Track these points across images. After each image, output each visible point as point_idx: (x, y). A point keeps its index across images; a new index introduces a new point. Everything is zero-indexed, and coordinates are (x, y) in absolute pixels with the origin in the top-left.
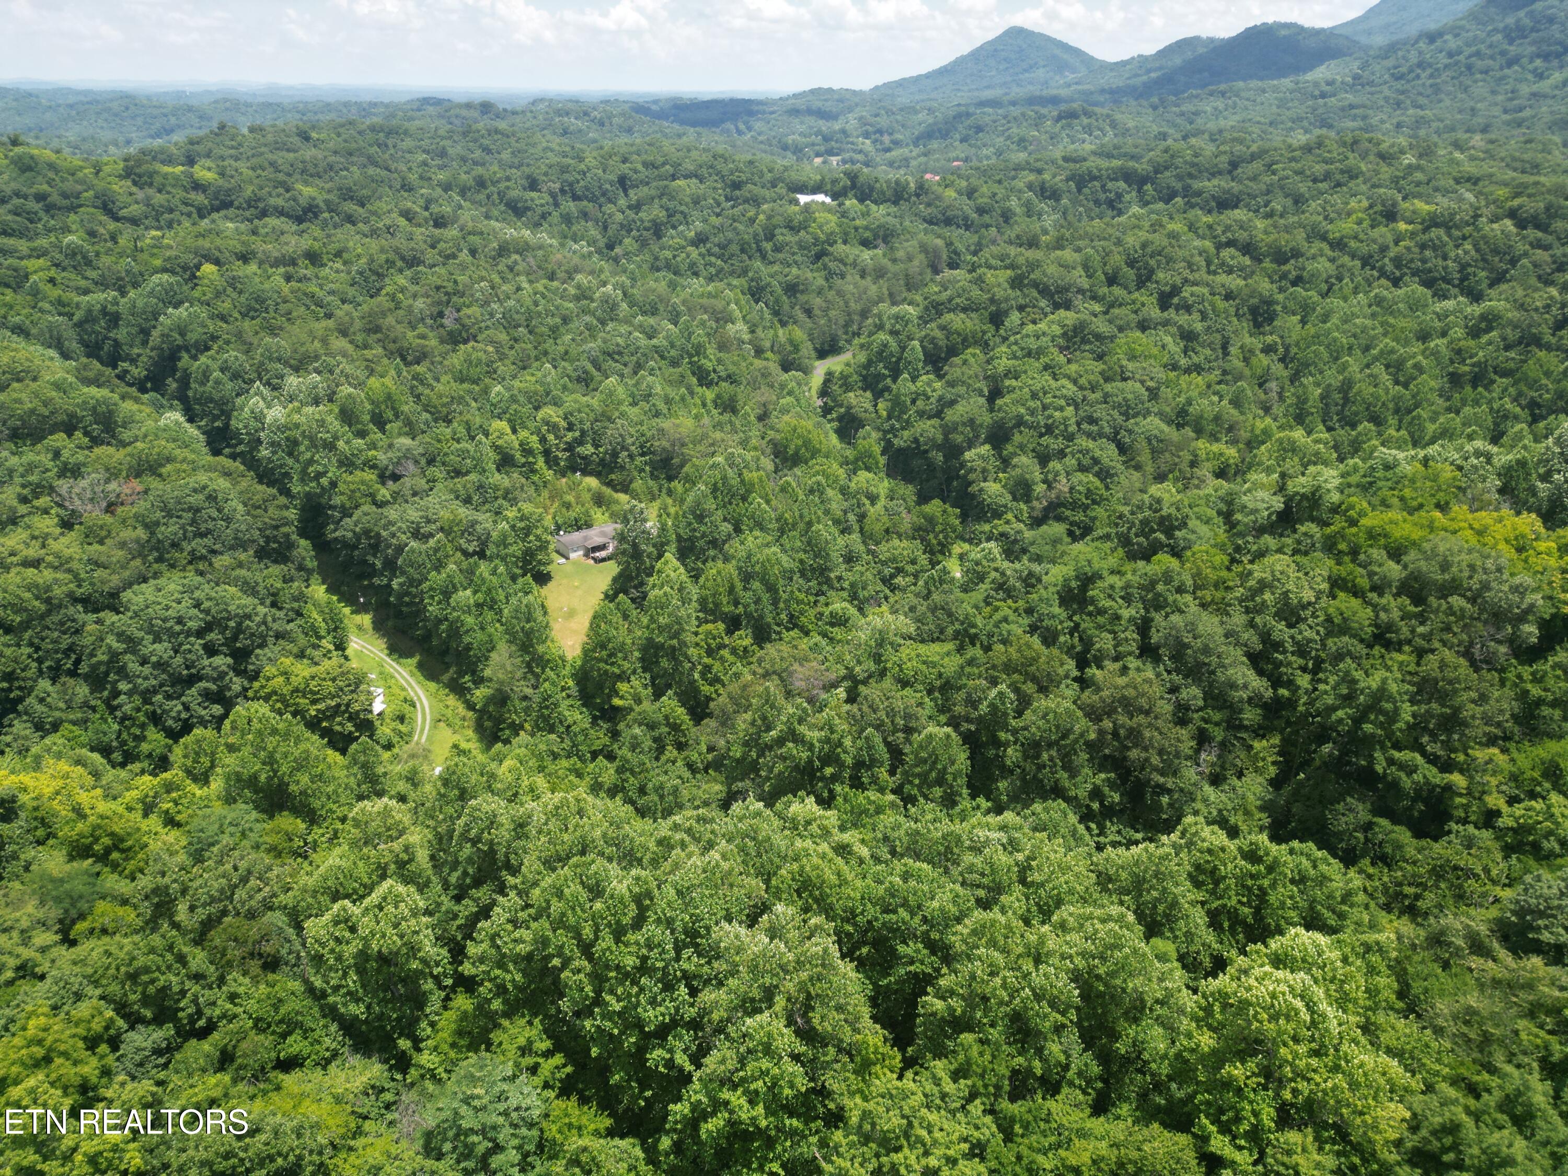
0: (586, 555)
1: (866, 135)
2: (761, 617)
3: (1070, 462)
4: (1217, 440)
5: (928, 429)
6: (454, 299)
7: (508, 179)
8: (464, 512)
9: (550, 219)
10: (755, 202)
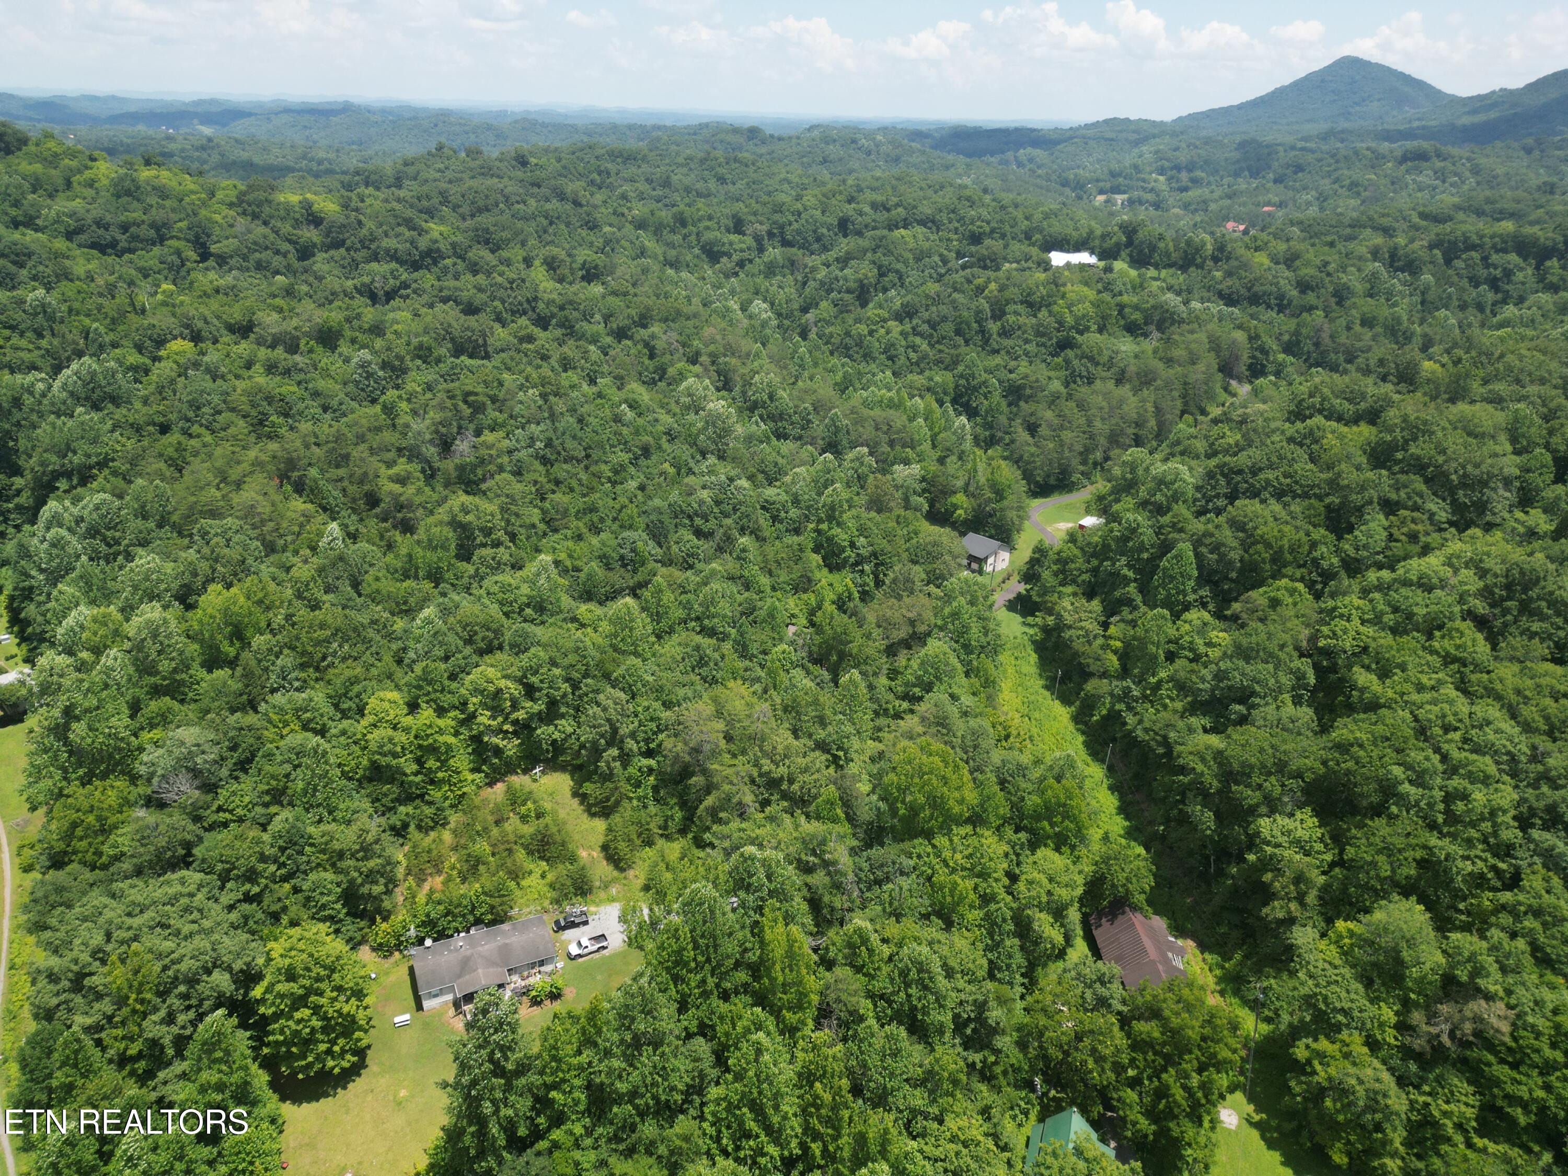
1: (1161, 171)
7: (710, 218)
9: (748, 267)
10: (990, 263)
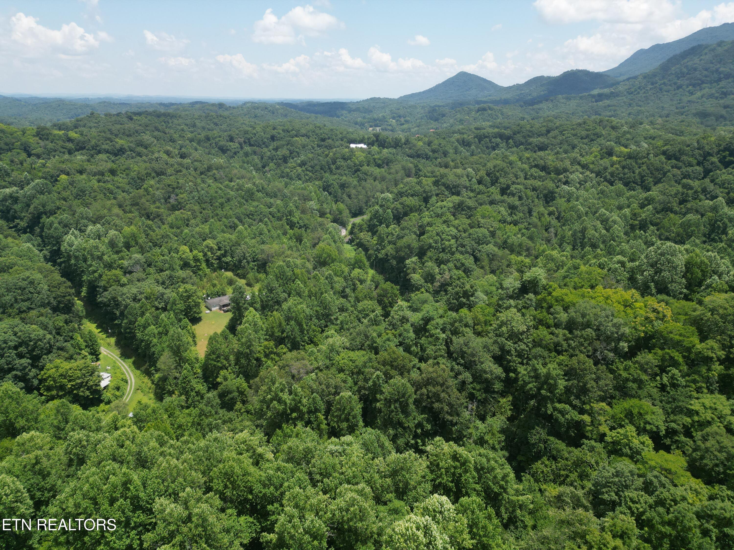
0: (220, 309)
1: (394, 118)
2: (295, 338)
3: (451, 265)
4: (521, 255)
5: (390, 249)
6: (176, 190)
7: (220, 137)
8: (160, 288)
9: (238, 154)
10: (330, 147)
